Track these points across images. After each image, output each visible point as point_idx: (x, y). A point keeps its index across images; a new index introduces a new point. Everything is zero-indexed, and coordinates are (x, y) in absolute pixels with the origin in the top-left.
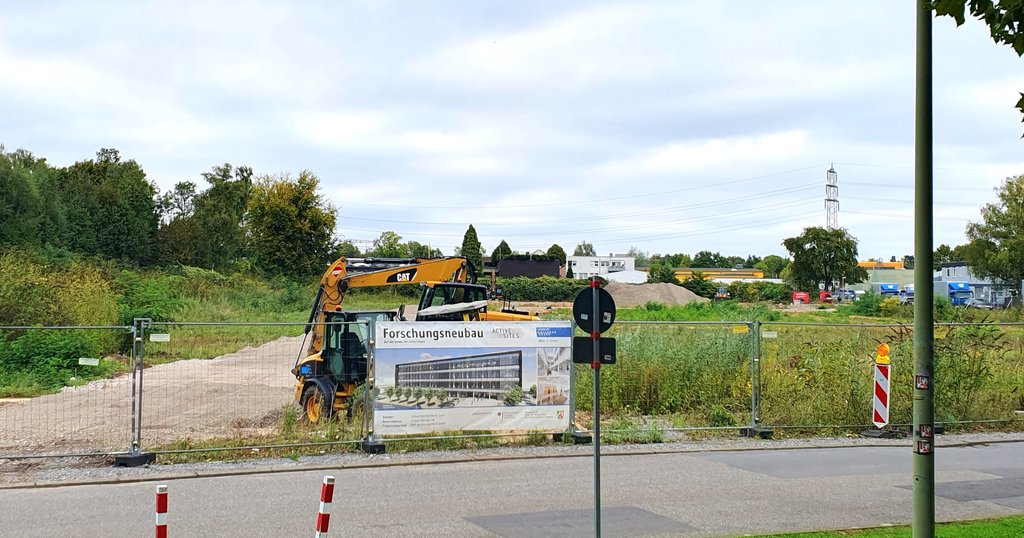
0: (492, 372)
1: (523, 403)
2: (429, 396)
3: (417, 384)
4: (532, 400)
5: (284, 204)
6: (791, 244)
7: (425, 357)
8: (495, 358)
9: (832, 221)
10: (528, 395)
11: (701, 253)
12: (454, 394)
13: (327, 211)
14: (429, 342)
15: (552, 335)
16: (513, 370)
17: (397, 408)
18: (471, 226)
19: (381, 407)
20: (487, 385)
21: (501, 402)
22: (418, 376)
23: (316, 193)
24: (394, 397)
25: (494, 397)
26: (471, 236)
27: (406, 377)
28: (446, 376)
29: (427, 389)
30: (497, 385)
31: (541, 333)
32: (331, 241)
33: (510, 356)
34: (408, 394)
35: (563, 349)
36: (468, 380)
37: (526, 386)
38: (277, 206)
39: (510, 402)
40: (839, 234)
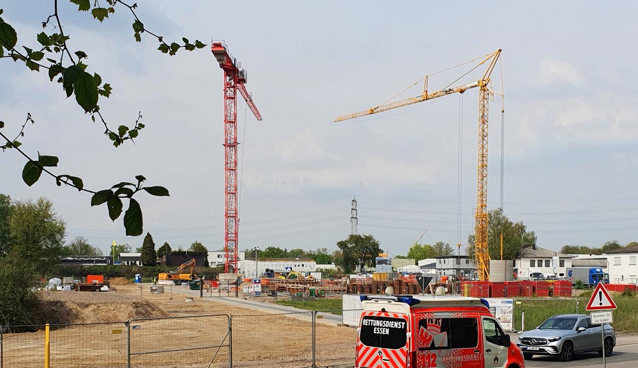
6: (342, 244)
9: (354, 230)
11: (269, 248)
40: (369, 238)
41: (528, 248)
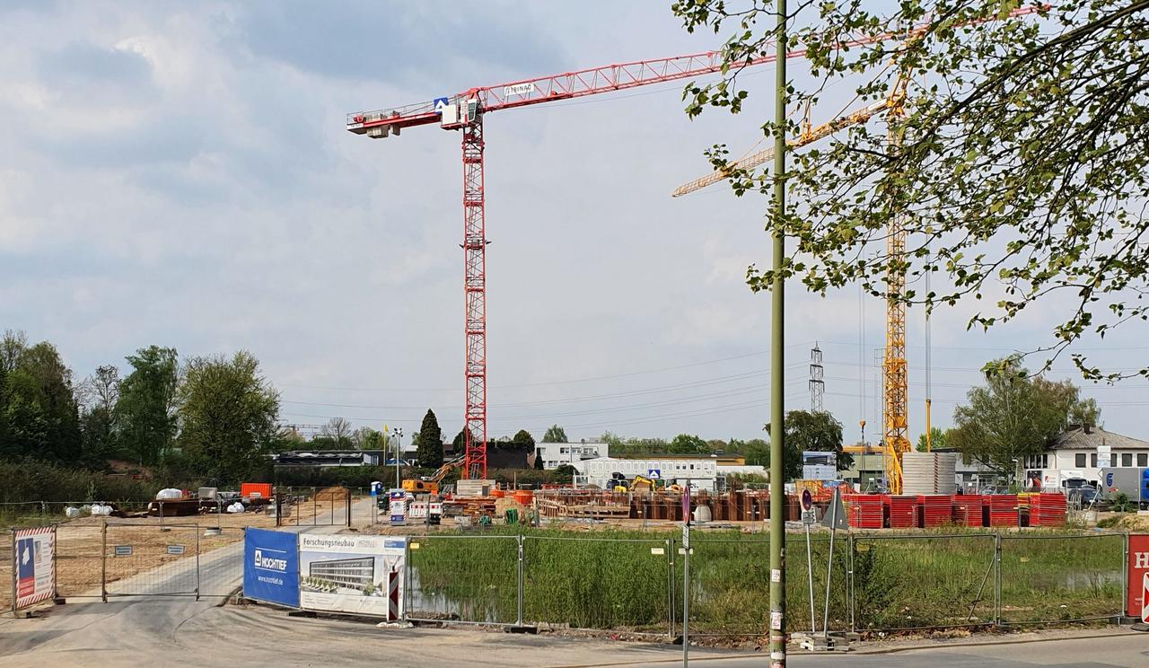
0: (357, 571)
1: (374, 594)
2: (325, 585)
3: (319, 576)
4: (379, 592)
7: (324, 559)
8: (358, 561)
9: (817, 404)
10: (377, 589)
11: (680, 437)
12: (337, 584)
13: (268, 396)
14: (326, 549)
15: (393, 547)
16: (368, 571)
17: (312, 591)
18: (430, 411)
19: (304, 589)
20: (354, 580)
21: (362, 592)
22: (319, 571)
23: (255, 375)
24: (309, 584)
25: (358, 589)
26: (430, 421)
27: (315, 571)
28: (332, 571)
29: (324, 580)
30: (359, 580)
31: (387, 545)
32: (273, 429)
33: (368, 560)
34: (315, 582)
35: (400, 557)
36: (343, 575)
37: (376, 583)
39: (367, 593)
40: (823, 418)
41: (1074, 432)
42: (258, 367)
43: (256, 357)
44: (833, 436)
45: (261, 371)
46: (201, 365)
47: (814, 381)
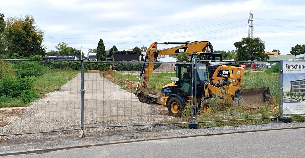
3: (298, 90)
5: (20, 30)
6: (237, 45)
13: (39, 33)
17: (291, 102)
18: (101, 39)
19: (285, 101)
22: (298, 87)
23: (33, 25)
24: (290, 97)
26: (101, 43)
27: (295, 87)
29: (302, 93)
32: (41, 46)
34: (295, 95)
38: (17, 31)
40: (257, 40)
42: (35, 22)
43: (34, 18)
44: (261, 47)
45: (36, 23)
46: (12, 20)
47: (250, 26)
